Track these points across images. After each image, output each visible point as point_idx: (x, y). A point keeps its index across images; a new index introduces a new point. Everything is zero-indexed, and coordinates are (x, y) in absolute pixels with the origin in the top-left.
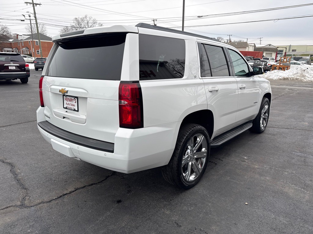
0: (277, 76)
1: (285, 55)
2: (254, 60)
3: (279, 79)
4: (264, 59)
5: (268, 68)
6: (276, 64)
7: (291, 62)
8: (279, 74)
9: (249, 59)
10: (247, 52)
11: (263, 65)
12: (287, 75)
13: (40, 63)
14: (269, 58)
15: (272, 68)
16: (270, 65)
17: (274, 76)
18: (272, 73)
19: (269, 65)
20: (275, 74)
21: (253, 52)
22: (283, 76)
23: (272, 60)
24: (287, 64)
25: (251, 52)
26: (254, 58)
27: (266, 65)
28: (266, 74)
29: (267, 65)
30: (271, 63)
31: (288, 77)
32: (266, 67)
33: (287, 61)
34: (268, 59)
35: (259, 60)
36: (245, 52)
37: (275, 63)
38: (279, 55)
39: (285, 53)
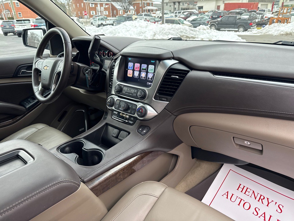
0: (278, 31)
1: (283, 6)
2: (249, 12)
3: (281, 34)
4: (260, 11)
5: (265, 22)
6: (274, 16)
7: (291, 13)
8: (279, 29)
9: (244, 12)
10: (240, 3)
11: (260, 18)
12: (290, 29)
13: (7, 27)
14: (266, 10)
15: (271, 21)
16: (268, 18)
17: (273, 31)
18: (271, 27)
19: (266, 17)
20: (275, 28)
21: (248, 3)
22: (285, 31)
23: (269, 12)
24: (288, 15)
25: (245, 3)
26: (248, 10)
27: (262, 18)
28: (264, 29)
29: (264, 17)
30: (269, 15)
31: (291, 32)
32: (263, 21)
33: (287, 12)
34: (264, 11)
35: (255, 12)
36: (239, 3)
37: (272, 16)
38: (276, 6)
39: (283, 3)
